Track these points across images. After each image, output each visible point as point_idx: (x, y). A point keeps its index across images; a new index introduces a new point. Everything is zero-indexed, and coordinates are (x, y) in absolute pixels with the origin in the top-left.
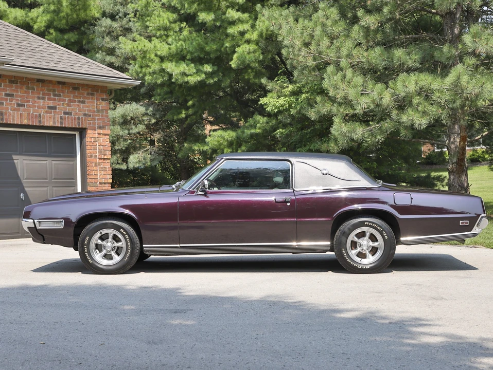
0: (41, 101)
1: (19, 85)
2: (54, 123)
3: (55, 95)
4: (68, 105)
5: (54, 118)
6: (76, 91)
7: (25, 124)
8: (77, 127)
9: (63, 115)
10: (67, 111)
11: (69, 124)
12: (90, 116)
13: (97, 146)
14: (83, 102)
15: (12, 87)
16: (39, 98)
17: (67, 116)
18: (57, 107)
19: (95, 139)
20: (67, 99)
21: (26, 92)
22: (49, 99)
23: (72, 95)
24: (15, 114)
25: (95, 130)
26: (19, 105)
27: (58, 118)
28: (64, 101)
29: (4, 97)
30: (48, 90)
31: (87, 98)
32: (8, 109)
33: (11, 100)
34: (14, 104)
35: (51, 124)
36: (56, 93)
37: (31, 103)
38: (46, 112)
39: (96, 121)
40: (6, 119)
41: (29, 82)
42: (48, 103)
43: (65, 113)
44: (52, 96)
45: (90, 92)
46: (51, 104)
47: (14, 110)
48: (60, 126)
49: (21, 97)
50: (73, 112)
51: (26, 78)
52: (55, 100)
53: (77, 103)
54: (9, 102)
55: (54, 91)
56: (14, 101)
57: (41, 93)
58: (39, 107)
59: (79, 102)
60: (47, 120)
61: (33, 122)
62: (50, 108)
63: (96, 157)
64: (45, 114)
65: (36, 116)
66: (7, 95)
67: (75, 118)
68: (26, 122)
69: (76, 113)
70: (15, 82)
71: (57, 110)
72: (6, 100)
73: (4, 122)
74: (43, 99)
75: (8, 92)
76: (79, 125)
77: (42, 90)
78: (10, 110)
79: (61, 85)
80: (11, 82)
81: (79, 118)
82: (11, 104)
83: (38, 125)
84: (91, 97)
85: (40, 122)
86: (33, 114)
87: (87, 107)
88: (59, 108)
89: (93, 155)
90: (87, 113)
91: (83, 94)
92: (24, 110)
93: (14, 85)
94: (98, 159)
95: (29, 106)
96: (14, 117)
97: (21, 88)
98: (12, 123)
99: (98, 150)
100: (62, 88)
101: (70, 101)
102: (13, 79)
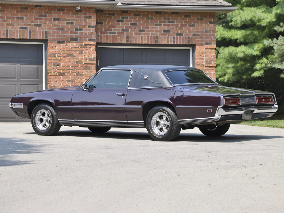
0: (158, 27)
1: (141, 16)
2: (168, 42)
3: (169, 22)
4: (180, 28)
5: (168, 38)
6: (188, 18)
7: (145, 43)
8: (187, 44)
9: (175, 36)
10: (179, 33)
11: (180, 42)
12: (199, 35)
13: (204, 57)
14: (193, 26)
15: (136, 18)
16: (156, 25)
17: (179, 36)
18: (171, 30)
19: (202, 52)
20: (179, 24)
21: (146, 21)
22: (164, 25)
23: (184, 21)
24: (137, 37)
25: (203, 45)
26: (140, 31)
27: (171, 38)
28: (177, 25)
29: (129, 26)
30: (164, 19)
31: (196, 22)
32: (132, 34)
33: (135, 28)
34: (137, 30)
35: (165, 42)
36: (171, 20)
37: (150, 29)
38: (162, 34)
39: (204, 39)
40: (131, 41)
41: (149, 14)
42: (164, 28)
43: (177, 34)
44: (167, 23)
45: (200, 17)
46: (166, 28)
47: (137, 34)
48: (172, 43)
49: (142, 25)
50: (184, 34)
51: (147, 11)
52: (169, 25)
53: (188, 27)
54: (133, 29)
55: (169, 19)
56: (137, 28)
57: (158, 21)
58: (156, 31)
59: (190, 25)
60: (162, 40)
61: (151, 42)
62: (165, 31)
63: (202, 65)
64: (161, 36)
65: (154, 37)
66: (132, 24)
67: (186, 38)
68: (145, 42)
69: (187, 34)
70: (138, 15)
71: (171, 33)
72: (131, 28)
73: (129, 43)
74: (160, 25)
75: (133, 22)
76: (189, 42)
77: (158, 19)
78: (133, 35)
79: (175, 15)
80: (136, 15)
81: (189, 38)
82: (134, 30)
83: (155, 43)
84: (200, 21)
85: (157, 41)
86: (151, 36)
87: (196, 29)
88: (172, 31)
89: (200, 64)
90: (196, 33)
91: (193, 20)
92: (145, 34)
93: (137, 17)
94: (204, 67)
95: (148, 31)
96: (136, 39)
97: (143, 19)
98: (135, 43)
99: (204, 60)
100: (176, 16)
101: (182, 25)
102: (137, 13)
